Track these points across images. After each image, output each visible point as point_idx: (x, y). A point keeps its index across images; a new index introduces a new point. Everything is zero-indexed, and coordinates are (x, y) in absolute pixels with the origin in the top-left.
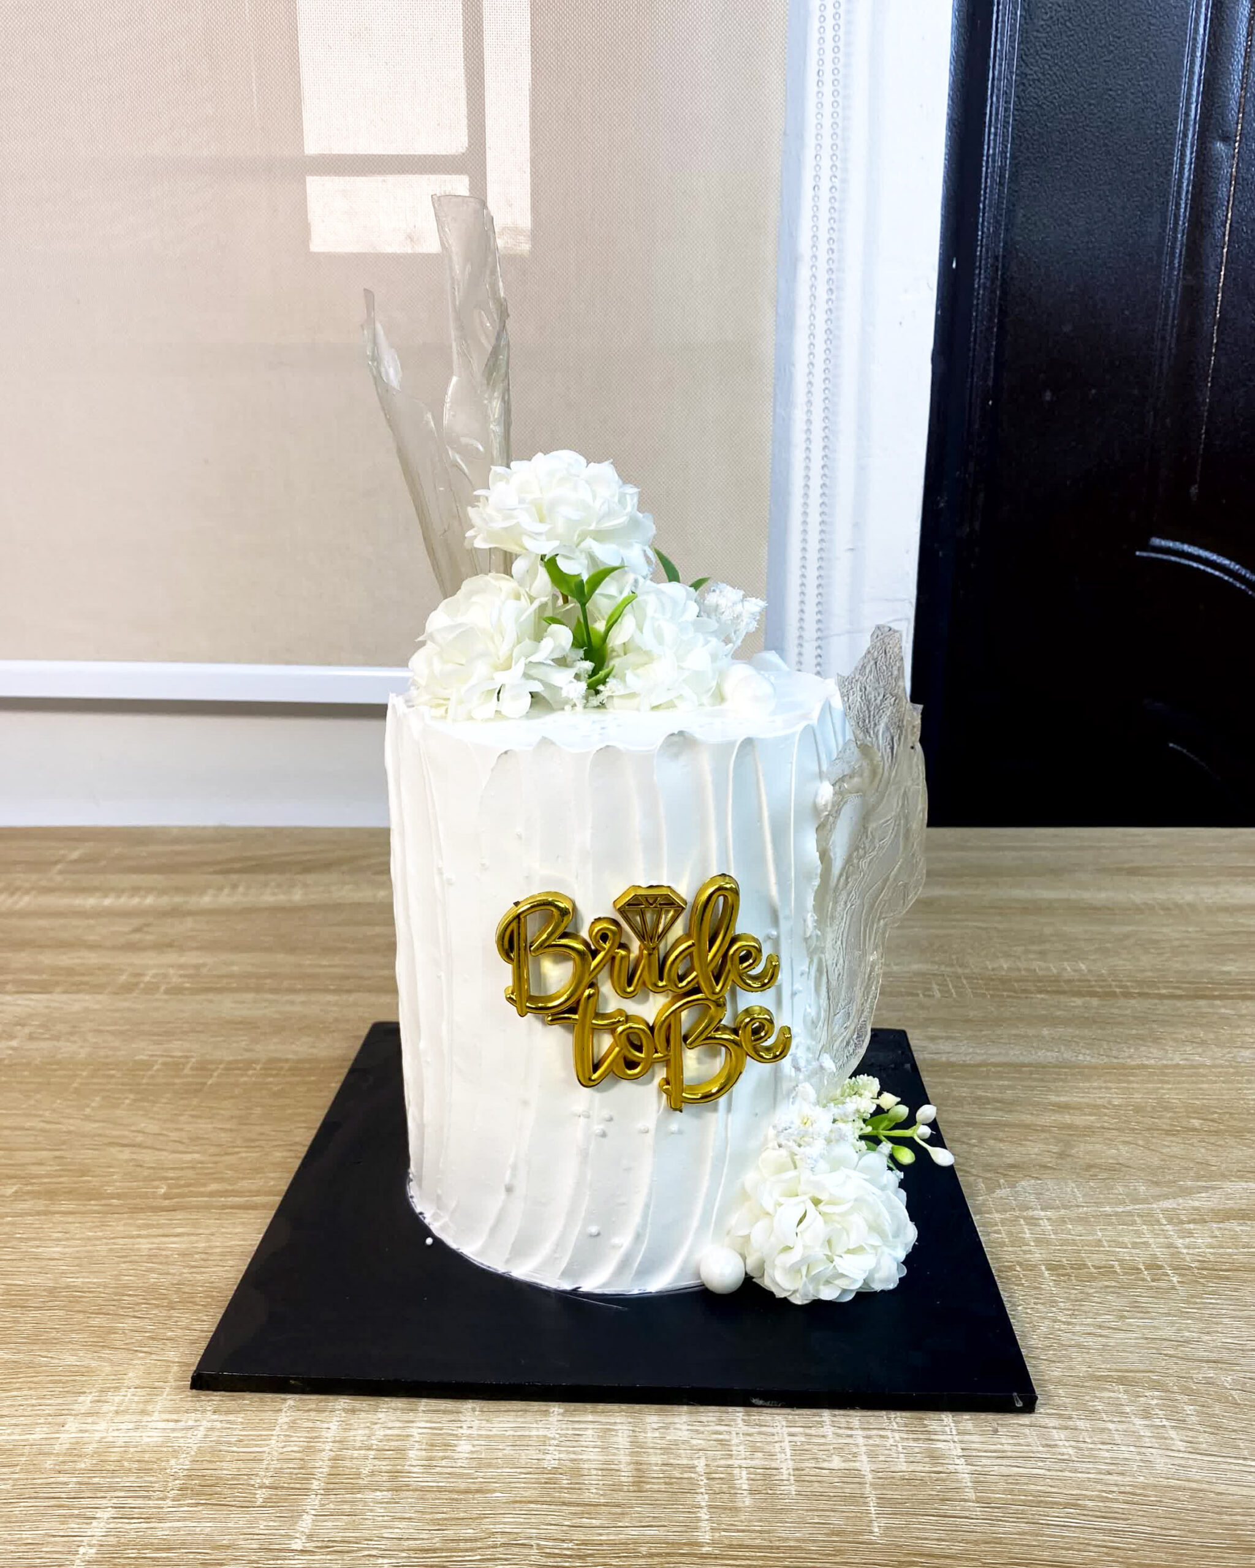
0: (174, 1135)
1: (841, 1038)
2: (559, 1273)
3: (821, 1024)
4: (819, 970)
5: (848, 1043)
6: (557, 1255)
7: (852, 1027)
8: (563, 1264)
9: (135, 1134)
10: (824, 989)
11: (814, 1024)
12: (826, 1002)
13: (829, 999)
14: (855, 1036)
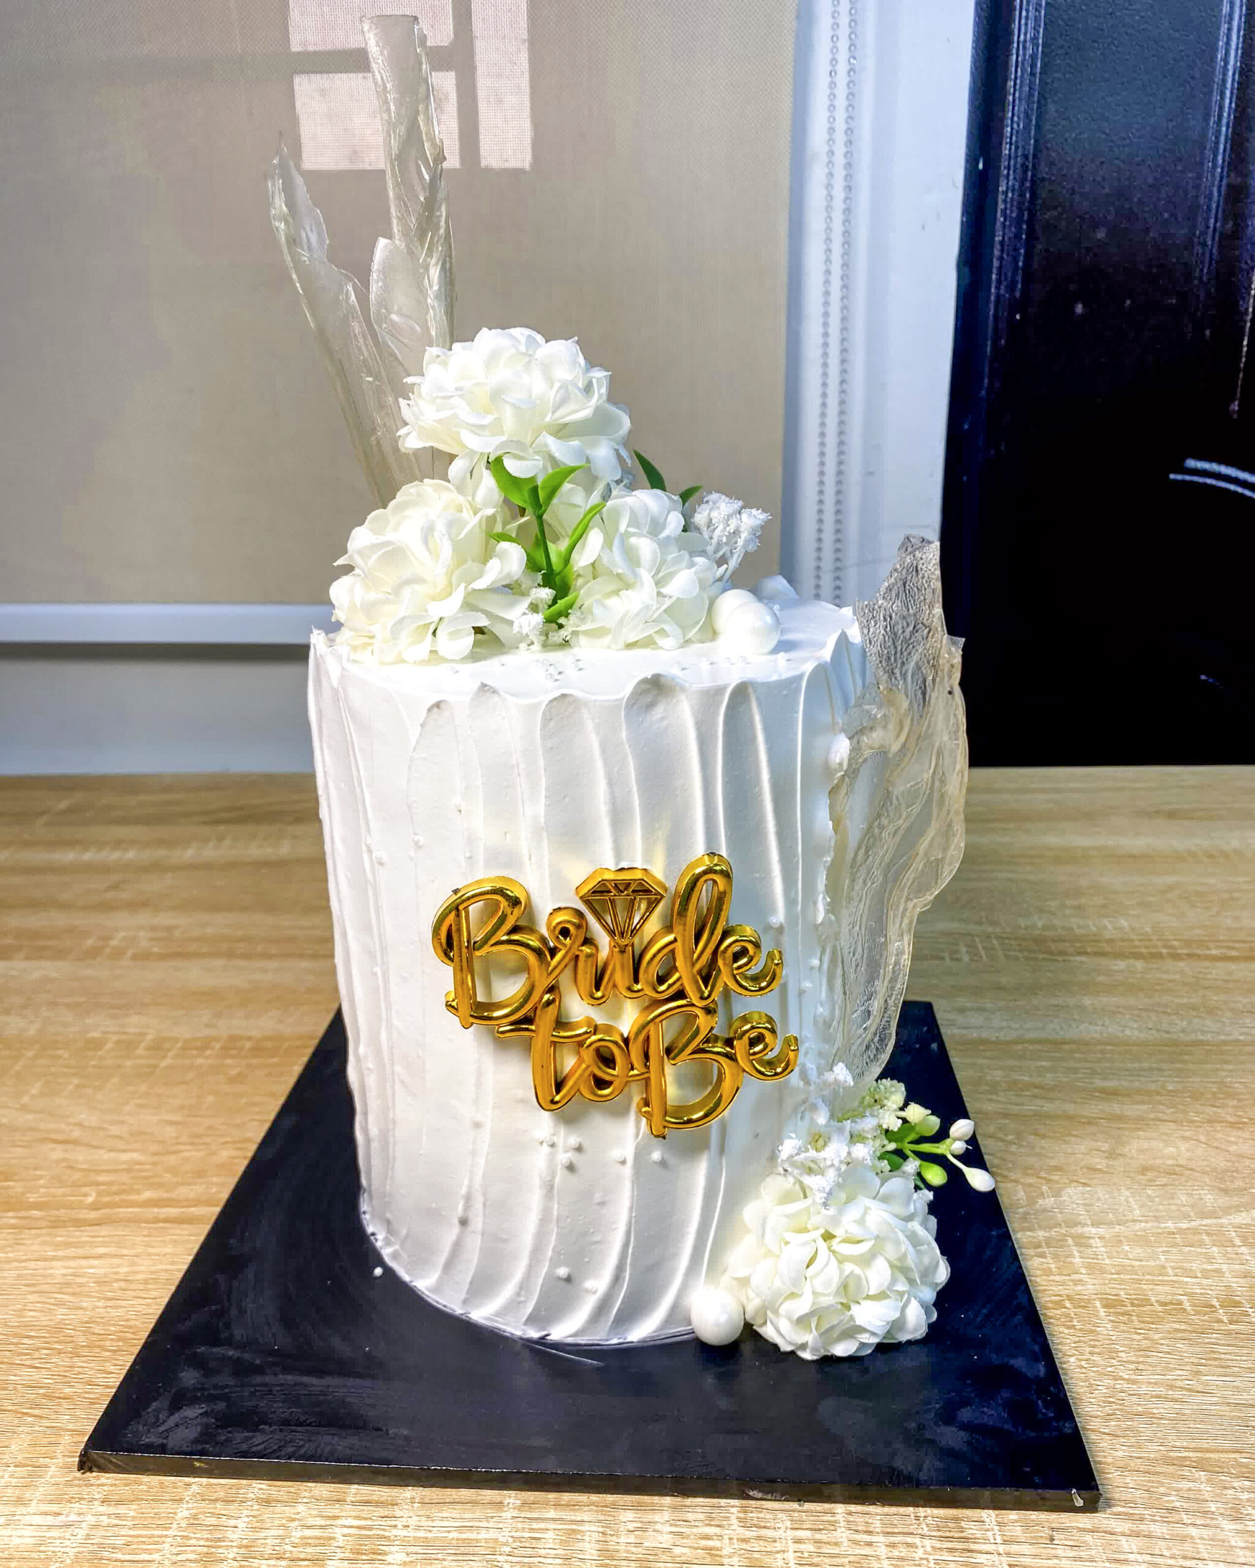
0: (115, 1130)
1: (859, 1041)
2: (524, 1319)
3: (835, 1023)
4: (833, 961)
5: (868, 1047)
6: (522, 1299)
7: (873, 1029)
8: (529, 1308)
9: (71, 1128)
10: (839, 982)
11: (828, 1025)
12: (842, 996)
13: (845, 993)
14: (876, 1039)
